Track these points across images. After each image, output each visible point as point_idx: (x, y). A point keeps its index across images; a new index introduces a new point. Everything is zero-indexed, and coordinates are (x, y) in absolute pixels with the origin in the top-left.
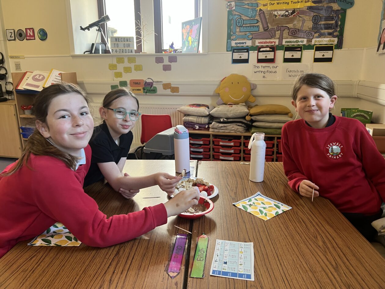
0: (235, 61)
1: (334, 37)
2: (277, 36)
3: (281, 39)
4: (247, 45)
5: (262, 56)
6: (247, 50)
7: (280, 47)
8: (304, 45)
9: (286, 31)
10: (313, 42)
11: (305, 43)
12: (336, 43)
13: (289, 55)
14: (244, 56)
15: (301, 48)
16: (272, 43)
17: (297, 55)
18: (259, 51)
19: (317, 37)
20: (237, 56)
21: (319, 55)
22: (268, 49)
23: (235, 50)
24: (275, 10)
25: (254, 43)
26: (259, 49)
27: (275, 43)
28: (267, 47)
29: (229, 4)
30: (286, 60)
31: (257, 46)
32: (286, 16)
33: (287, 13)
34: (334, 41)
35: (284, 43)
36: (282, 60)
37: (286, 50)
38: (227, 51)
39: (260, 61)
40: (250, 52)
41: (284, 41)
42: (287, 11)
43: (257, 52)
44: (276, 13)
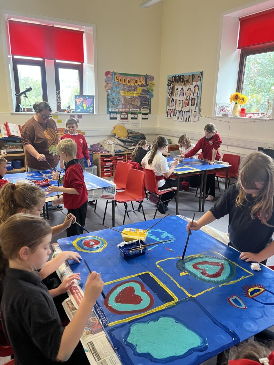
0: (111, 119)
1: (148, 109)
2: (128, 108)
3: (129, 109)
4: (116, 111)
5: (123, 116)
6: (116, 113)
7: (129, 112)
8: (138, 112)
9: (131, 106)
10: (141, 111)
11: (138, 111)
12: (149, 112)
13: (133, 116)
14: (115, 116)
15: (137, 113)
16: (126, 110)
17: (136, 116)
18: (121, 114)
19: (142, 109)
20: (112, 116)
21: (144, 116)
22: (125, 113)
23: (111, 113)
24: (127, 96)
25: (119, 110)
26: (121, 113)
27: (127, 110)
28: (124, 112)
29: (107, 91)
30: (132, 118)
31: (120, 112)
32: (131, 99)
33: (131, 98)
34: (148, 111)
35: (131, 111)
36: (130, 118)
37: (132, 114)
38: (107, 113)
39: (122, 118)
40: (117, 114)
41: (131, 110)
42: (131, 97)
43: (120, 114)
44: (127, 97)
